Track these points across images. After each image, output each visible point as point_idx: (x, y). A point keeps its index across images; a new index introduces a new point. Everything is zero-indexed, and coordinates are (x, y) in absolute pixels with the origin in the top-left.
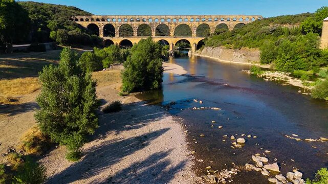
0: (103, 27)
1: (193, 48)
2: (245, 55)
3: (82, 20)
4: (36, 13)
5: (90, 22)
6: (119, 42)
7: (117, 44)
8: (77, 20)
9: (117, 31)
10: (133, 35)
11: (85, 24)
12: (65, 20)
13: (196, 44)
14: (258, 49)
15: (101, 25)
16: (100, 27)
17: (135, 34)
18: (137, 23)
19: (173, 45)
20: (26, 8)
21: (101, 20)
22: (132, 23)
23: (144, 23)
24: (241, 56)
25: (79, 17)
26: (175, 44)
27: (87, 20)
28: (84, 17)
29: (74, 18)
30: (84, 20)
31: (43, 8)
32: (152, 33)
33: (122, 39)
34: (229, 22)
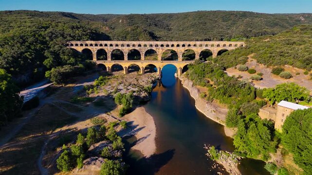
0: (96, 51)
1: (179, 72)
2: (215, 112)
3: (77, 45)
4: (34, 44)
5: (84, 47)
6: (110, 66)
7: (109, 68)
8: (72, 45)
9: (109, 55)
10: (123, 59)
11: (80, 49)
12: (61, 47)
13: (181, 69)
14: (227, 105)
15: (94, 50)
16: (94, 51)
17: (126, 57)
18: (128, 48)
19: (160, 69)
20: (25, 37)
21: (94, 45)
22: (123, 48)
23: (133, 48)
24: (211, 111)
25: (74, 43)
26: (161, 68)
27: (82, 45)
28: (79, 43)
29: (70, 44)
30: (79, 45)
31: (41, 34)
32: (142, 57)
33: (113, 63)
34: (213, 48)
